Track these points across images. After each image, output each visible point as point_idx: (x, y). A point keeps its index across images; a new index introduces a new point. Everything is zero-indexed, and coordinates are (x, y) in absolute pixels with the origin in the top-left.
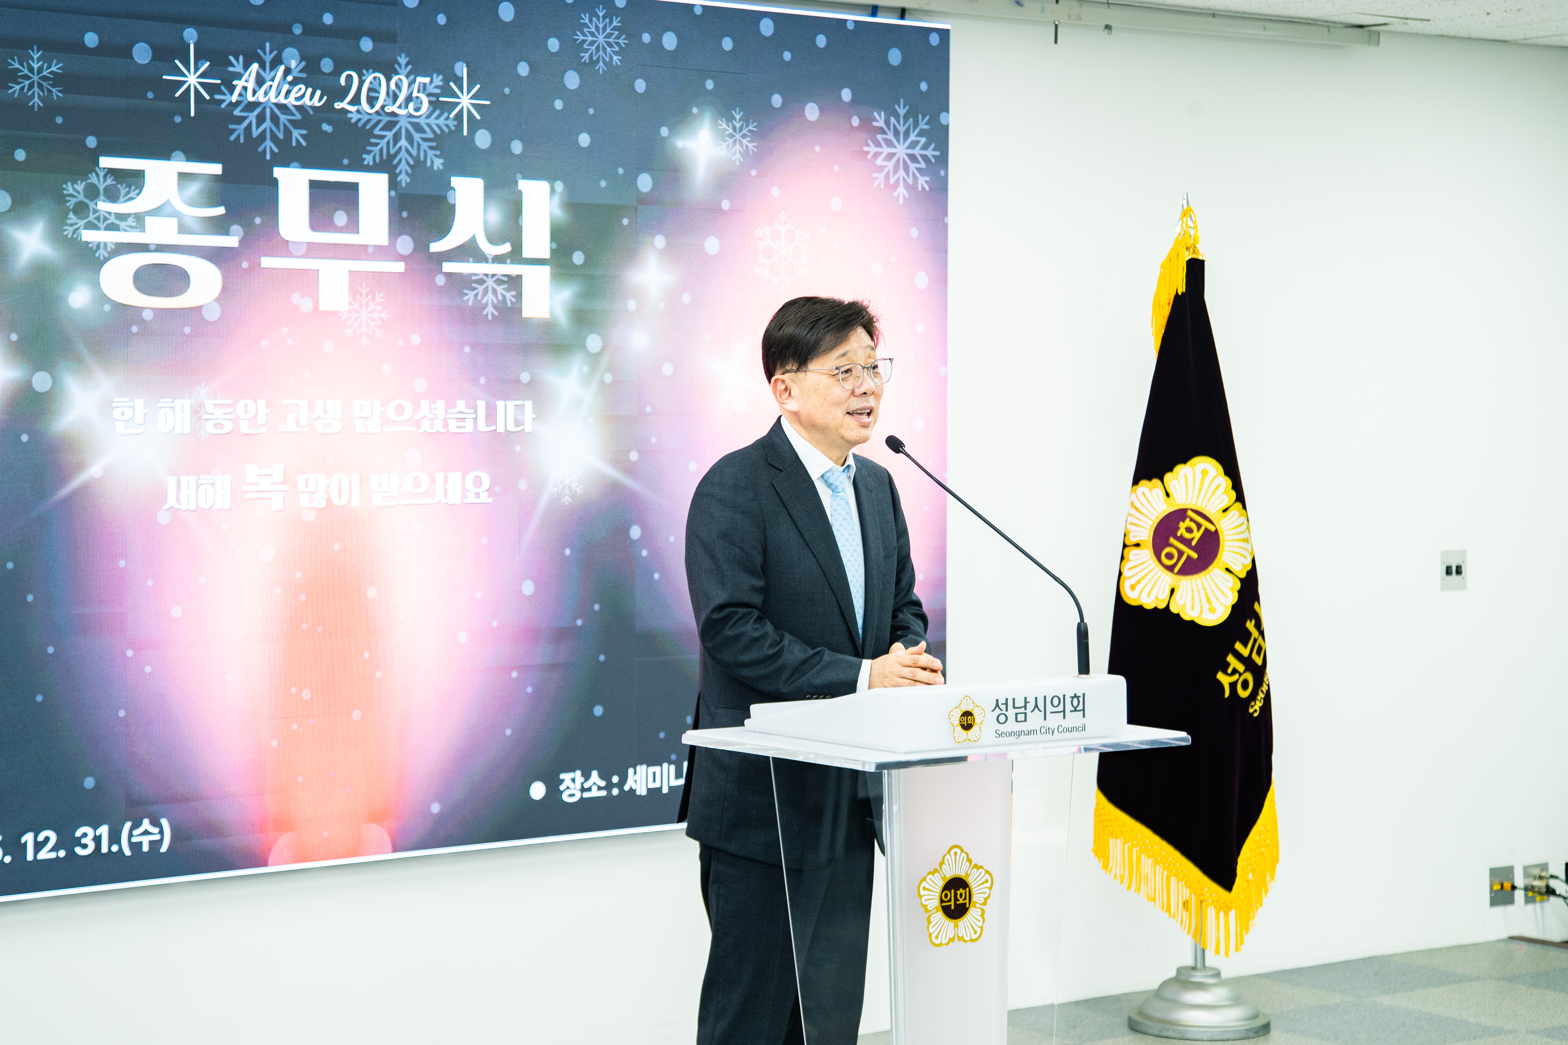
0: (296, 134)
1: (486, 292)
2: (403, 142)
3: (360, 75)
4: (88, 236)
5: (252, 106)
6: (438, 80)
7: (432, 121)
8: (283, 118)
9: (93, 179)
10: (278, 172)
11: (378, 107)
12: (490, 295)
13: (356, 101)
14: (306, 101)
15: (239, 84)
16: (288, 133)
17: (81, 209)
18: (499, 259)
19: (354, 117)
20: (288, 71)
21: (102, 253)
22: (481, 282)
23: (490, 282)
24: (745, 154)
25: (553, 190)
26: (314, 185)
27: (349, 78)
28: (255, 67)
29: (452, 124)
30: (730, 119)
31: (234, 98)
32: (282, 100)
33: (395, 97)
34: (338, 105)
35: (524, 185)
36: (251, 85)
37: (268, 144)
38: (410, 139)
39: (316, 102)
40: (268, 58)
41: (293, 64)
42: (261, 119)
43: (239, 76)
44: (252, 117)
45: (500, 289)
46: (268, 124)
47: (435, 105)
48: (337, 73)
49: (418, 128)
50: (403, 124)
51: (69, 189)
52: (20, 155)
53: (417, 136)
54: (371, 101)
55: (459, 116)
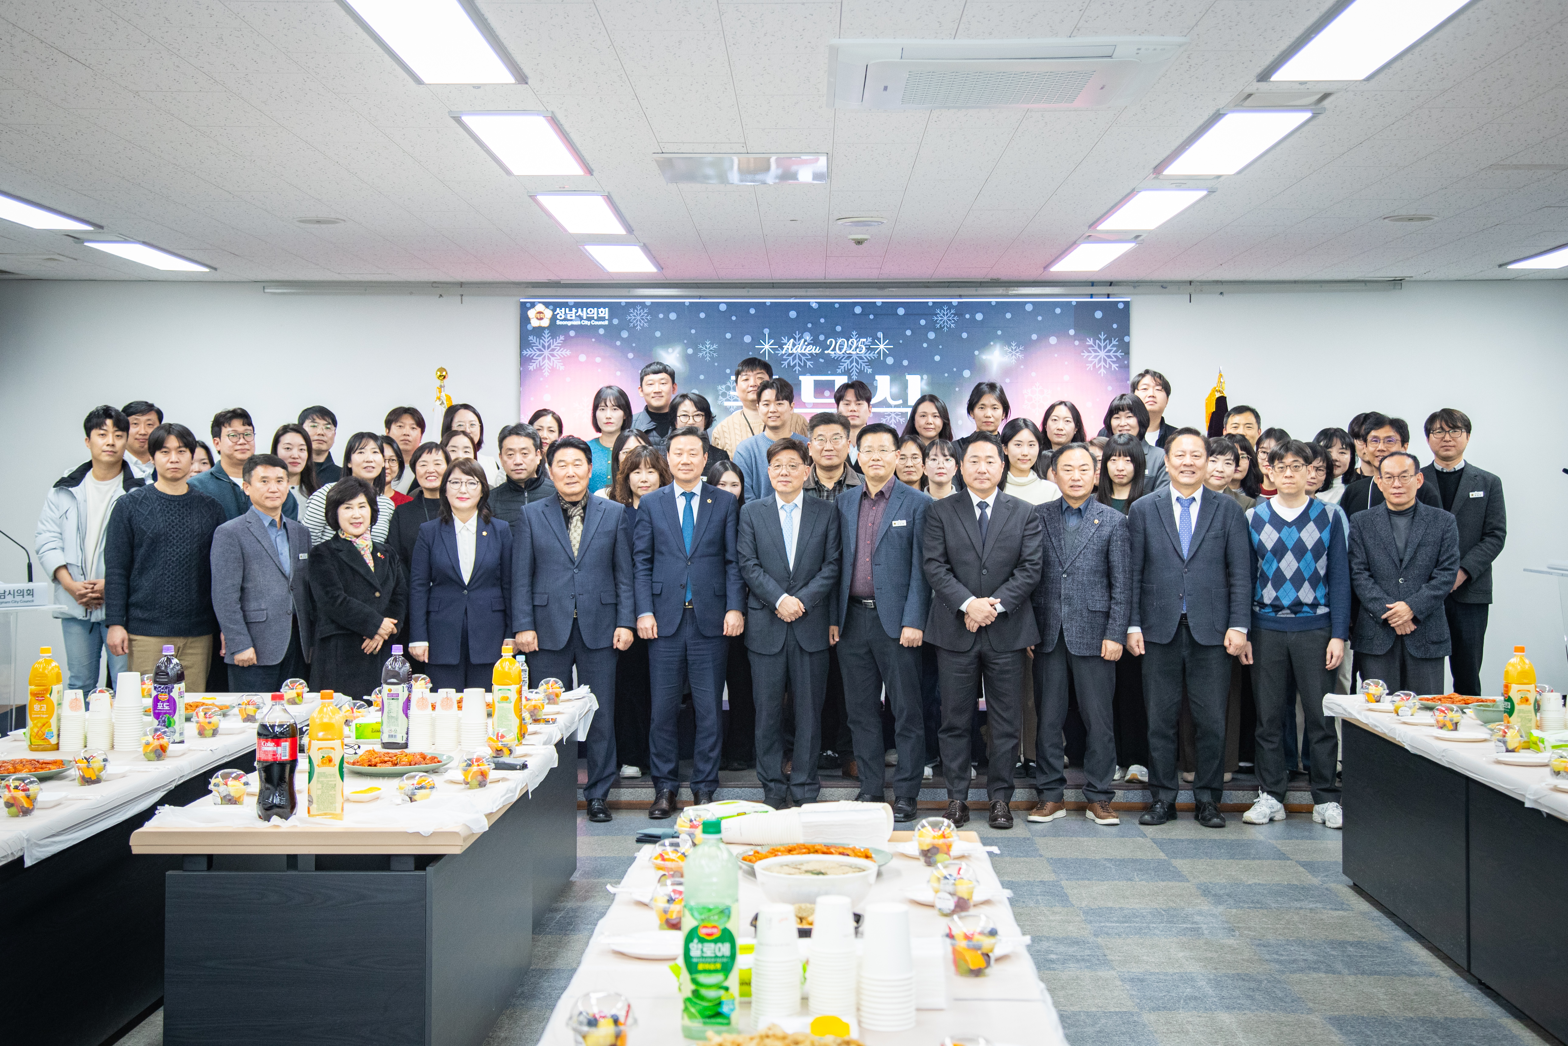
0: (809, 363)
1: (891, 419)
2: (854, 364)
3: (836, 341)
4: (727, 404)
5: (790, 355)
6: (870, 339)
7: (867, 355)
8: (803, 358)
9: (728, 384)
10: (801, 378)
11: (843, 351)
12: (893, 420)
13: (834, 349)
14: (813, 351)
15: (785, 347)
16: (805, 364)
17: (724, 395)
18: (896, 406)
19: (833, 356)
20: (805, 341)
21: (732, 409)
22: (889, 415)
23: (893, 415)
24: (1018, 360)
25: (922, 379)
26: (815, 381)
27: (831, 342)
28: (792, 340)
29: (876, 356)
30: (1010, 345)
31: (784, 352)
32: (803, 351)
33: (851, 347)
34: (826, 352)
35: (908, 377)
36: (790, 347)
37: (797, 368)
38: (857, 362)
39: (817, 351)
40: (797, 337)
41: (808, 338)
42: (794, 359)
43: (785, 344)
44: (791, 358)
45: (897, 418)
46: (797, 361)
47: (869, 349)
48: (826, 339)
49: (861, 358)
50: (854, 357)
51: (719, 388)
52: (702, 377)
53: (860, 361)
54: (840, 349)
55: (879, 353)
